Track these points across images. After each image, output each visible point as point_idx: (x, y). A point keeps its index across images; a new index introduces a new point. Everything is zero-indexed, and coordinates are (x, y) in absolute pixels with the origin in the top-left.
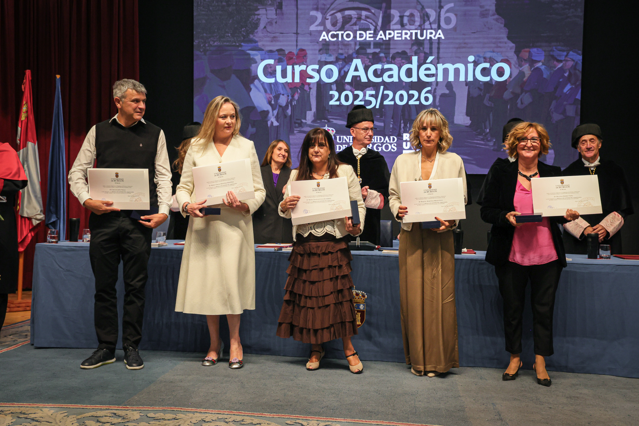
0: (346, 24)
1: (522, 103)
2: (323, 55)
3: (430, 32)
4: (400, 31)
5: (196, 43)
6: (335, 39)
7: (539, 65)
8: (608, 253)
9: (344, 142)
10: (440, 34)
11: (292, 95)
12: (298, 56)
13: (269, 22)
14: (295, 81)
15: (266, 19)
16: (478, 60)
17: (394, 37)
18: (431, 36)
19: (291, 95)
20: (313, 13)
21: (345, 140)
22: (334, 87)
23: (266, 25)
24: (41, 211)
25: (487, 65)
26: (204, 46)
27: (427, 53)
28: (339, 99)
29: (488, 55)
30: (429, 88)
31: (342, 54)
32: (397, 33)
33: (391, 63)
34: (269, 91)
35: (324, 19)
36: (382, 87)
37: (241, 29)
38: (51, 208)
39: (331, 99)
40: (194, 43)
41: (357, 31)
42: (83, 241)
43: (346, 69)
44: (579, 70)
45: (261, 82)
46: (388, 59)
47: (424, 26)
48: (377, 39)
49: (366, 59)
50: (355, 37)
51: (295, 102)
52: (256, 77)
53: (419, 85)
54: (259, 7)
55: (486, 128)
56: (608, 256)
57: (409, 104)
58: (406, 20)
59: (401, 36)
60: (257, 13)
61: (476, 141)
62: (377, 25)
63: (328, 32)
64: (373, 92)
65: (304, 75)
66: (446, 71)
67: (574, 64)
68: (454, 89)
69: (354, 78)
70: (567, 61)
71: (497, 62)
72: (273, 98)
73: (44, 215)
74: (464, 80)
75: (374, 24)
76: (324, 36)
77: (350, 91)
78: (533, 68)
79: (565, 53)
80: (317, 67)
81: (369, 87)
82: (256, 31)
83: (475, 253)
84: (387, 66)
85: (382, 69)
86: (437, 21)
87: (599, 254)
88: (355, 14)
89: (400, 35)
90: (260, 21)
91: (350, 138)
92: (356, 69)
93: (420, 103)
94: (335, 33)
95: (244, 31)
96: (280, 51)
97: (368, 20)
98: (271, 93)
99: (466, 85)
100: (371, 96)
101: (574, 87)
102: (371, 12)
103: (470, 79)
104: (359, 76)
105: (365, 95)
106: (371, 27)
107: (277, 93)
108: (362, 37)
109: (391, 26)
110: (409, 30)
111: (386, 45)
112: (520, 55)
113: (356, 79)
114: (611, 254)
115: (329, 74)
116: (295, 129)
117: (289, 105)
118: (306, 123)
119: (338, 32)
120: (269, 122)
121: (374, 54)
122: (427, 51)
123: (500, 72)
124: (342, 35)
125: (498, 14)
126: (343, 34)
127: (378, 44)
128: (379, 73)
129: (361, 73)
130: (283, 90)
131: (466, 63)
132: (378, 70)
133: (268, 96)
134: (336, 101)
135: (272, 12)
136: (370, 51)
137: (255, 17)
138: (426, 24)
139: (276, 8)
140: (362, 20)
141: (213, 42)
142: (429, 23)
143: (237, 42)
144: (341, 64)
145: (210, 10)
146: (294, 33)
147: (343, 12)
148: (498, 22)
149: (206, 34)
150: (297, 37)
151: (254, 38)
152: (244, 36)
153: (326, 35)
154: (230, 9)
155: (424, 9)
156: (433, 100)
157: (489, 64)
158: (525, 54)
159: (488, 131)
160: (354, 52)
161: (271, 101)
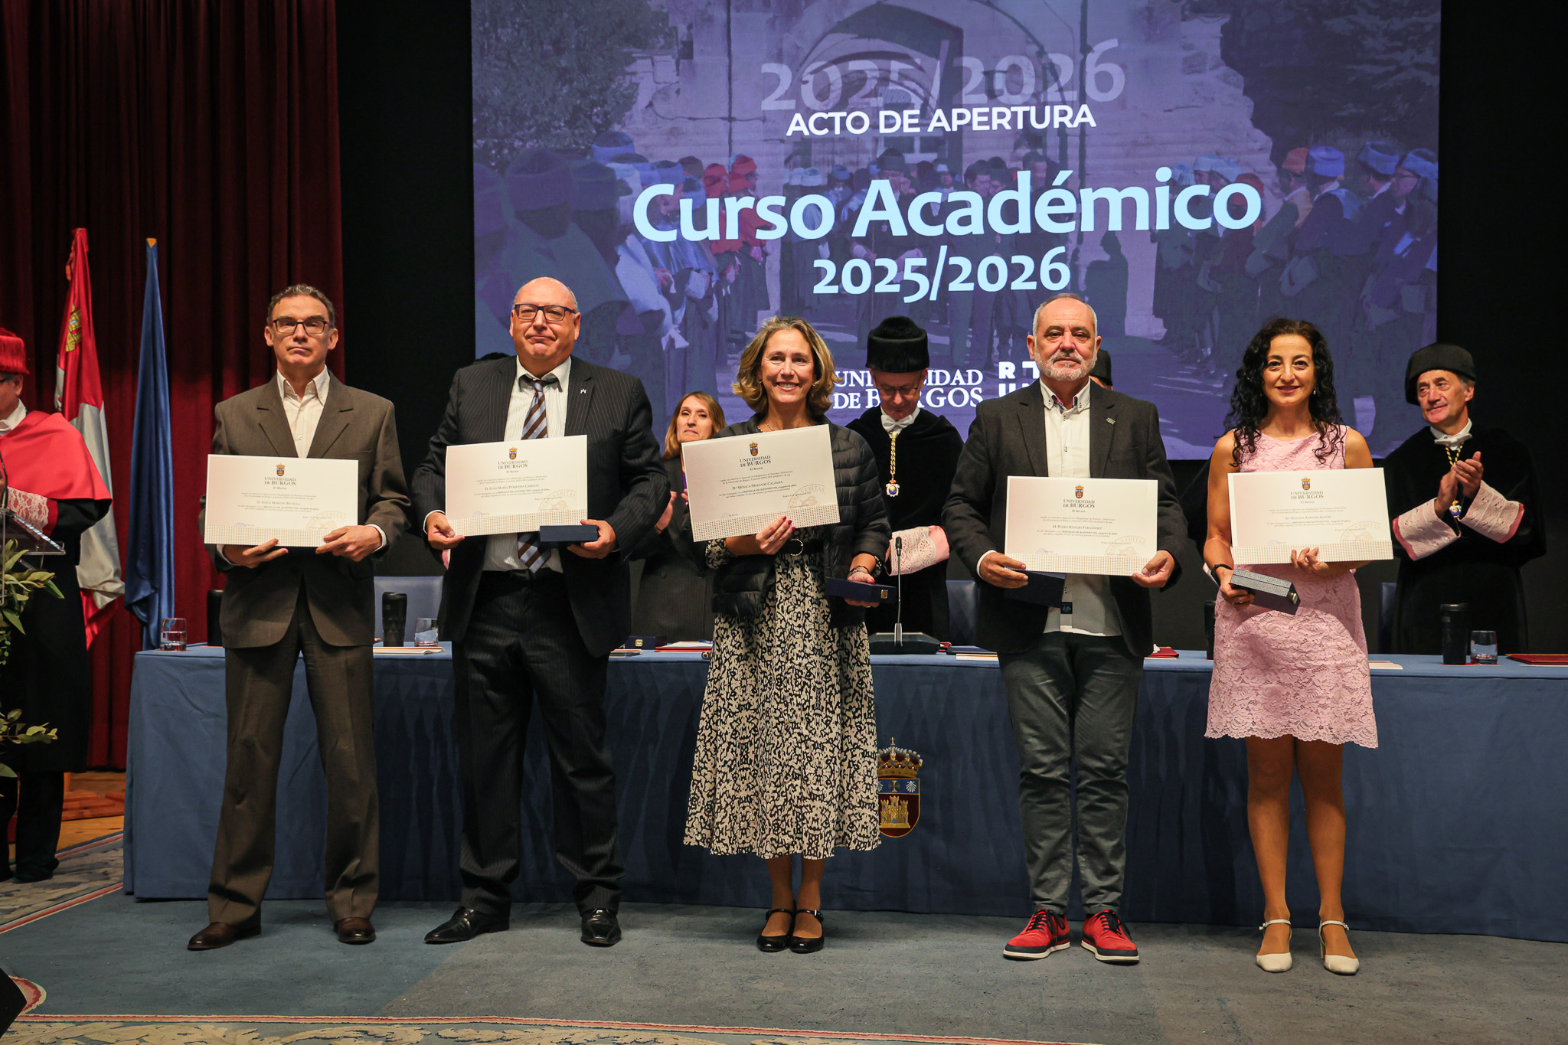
0: (851, 92)
1: (1292, 284)
2: (795, 170)
3: (1060, 111)
4: (986, 110)
5: (478, 144)
6: (826, 131)
7: (1332, 187)
9: (852, 385)
10: (1084, 115)
11: (721, 270)
12: (734, 176)
13: (659, 92)
14: (728, 237)
15: (655, 85)
16: (1181, 177)
17: (970, 124)
18: (1062, 119)
19: (717, 270)
20: (769, 68)
21: (855, 380)
22: (825, 249)
23: (653, 98)
24: (116, 573)
25: (1203, 190)
26: (499, 152)
27: (1054, 163)
28: (837, 280)
29: (1206, 165)
30: (1061, 249)
31: (843, 169)
32: (980, 114)
33: (965, 188)
34: (662, 263)
35: (798, 82)
37: (591, 111)
38: (139, 564)
39: (819, 280)
40: (475, 146)
41: (878, 109)
43: (853, 205)
44: (1430, 200)
46: (957, 178)
47: (1046, 97)
48: (930, 129)
49: (903, 179)
50: (874, 126)
51: (729, 287)
52: (631, 228)
53: (1036, 243)
54: (634, 55)
55: (1203, 346)
56: (1492, 656)
57: (1012, 288)
58: (999, 82)
59: (989, 123)
60: (628, 69)
61: (1179, 379)
62: (930, 95)
63: (807, 114)
64: (922, 262)
65: (749, 220)
66: (1102, 206)
67: (1418, 185)
68: (1123, 251)
69: (874, 225)
70: (1400, 176)
71: (1229, 183)
72: (673, 280)
73: (124, 583)
74: (1147, 228)
75: (921, 91)
76: (798, 125)
77: (864, 259)
78: (1317, 196)
79: (1397, 158)
80: (781, 201)
81: (912, 248)
82: (627, 114)
83: (1177, 656)
84: (954, 196)
85: (942, 204)
86: (1077, 83)
87: (1469, 653)
88: (875, 70)
89: (985, 119)
90: (637, 89)
92: (879, 205)
93: (1040, 284)
94: (825, 116)
95: (597, 114)
96: (689, 162)
97: (907, 83)
98: (669, 268)
99: (1153, 241)
100: (917, 270)
101: (1419, 240)
102: (913, 63)
103: (1163, 224)
104: (887, 222)
105: (901, 269)
106: (913, 101)
107: (683, 268)
108: (893, 125)
109: (963, 95)
110: (1009, 107)
111: (950, 144)
112: (1284, 165)
113: (879, 228)
114: (1499, 654)
115: (812, 217)
116: (729, 356)
117: (714, 297)
119: (831, 114)
120: (663, 339)
121: (924, 167)
122: (1053, 153)
123: (1237, 207)
124: (843, 120)
125: (1227, 65)
126: (846, 118)
127: (933, 143)
128: (935, 213)
129: (891, 213)
130: (696, 256)
131: (1151, 186)
132: (932, 206)
133: (660, 274)
134: (830, 284)
135: (666, 67)
136: (914, 158)
137: (624, 79)
138: (1049, 90)
139: (677, 56)
140: (890, 84)
141: (521, 143)
142: (1057, 88)
143: (580, 142)
144: (840, 192)
145: (513, 65)
146: (723, 119)
147: (844, 64)
148: (1229, 83)
149: (505, 122)
150: (731, 129)
151: (624, 131)
152: (597, 127)
153: (802, 122)
154: (562, 61)
155: (1046, 53)
156: (1071, 279)
157: (1208, 187)
158: (1296, 161)
159: (1209, 353)
160: (872, 163)
161: (669, 287)
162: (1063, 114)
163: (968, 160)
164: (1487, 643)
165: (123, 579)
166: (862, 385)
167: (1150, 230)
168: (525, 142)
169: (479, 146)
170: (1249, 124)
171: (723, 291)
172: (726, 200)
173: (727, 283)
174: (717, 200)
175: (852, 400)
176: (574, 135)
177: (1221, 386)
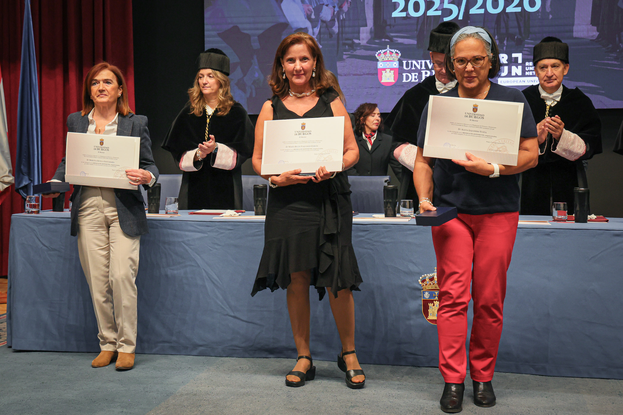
9: (413, 68)
11: (340, 4)
19: (338, 4)
21: (415, 66)
24: (10, 172)
28: (405, 9)
34: (307, 1)
38: (22, 167)
39: (395, 9)
51: (344, 14)
57: (507, 11)
61: (606, 62)
72: (313, 11)
73: (14, 177)
83: (607, 221)
91: (421, 63)
93: (523, 9)
98: (311, 4)
100: (451, 2)
105: (442, 2)
107: (319, 4)
116: (344, 53)
117: (336, 20)
118: (360, 44)
133: (306, 8)
134: (402, 11)
156: (541, 5)
161: (311, 15)
165: (13, 175)
166: (419, 68)
171: (341, 16)
173: (343, 12)
175: (413, 77)
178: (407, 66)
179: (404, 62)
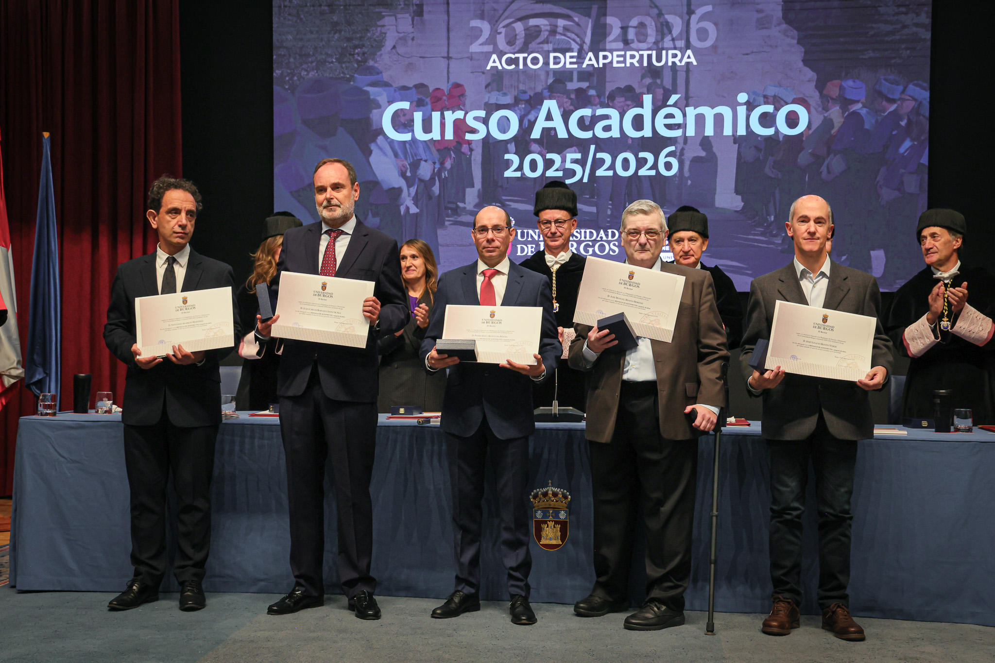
0: (530, 40)
1: (829, 172)
2: (492, 93)
3: (672, 54)
4: (622, 53)
5: (277, 73)
6: (513, 66)
7: (857, 107)
8: (969, 422)
9: (530, 239)
10: (689, 57)
11: (441, 161)
12: (451, 96)
13: (400, 39)
14: (446, 138)
15: (396, 34)
16: (754, 100)
17: (611, 62)
18: (674, 60)
19: (439, 161)
20: (475, 23)
21: (532, 236)
22: (512, 147)
23: (396, 43)
24: (18, 363)
25: (769, 108)
26: (291, 79)
27: (668, 90)
28: (520, 168)
29: (771, 91)
30: (672, 148)
31: (525, 92)
32: (618, 56)
33: (608, 106)
34: (401, 155)
35: (494, 33)
36: (593, 147)
37: (354, 51)
38: (35, 357)
39: (508, 168)
40: (274, 74)
41: (549, 52)
42: (97, 412)
43: (531, 117)
44: (924, 116)
45: (389, 140)
46: (602, 99)
47: (663, 44)
48: (584, 66)
49: (565, 100)
50: (546, 63)
51: (446, 172)
52: (381, 132)
53: (656, 143)
54: (383, 14)
55: (769, 214)
56: (969, 427)
57: (639, 174)
58: (631, 34)
59: (624, 62)
60: (379, 23)
61: (752, 237)
62: (584, 42)
63: (500, 55)
64: (578, 156)
65: (460, 127)
66: (700, 120)
67: (916, 106)
68: (714, 149)
69: (546, 131)
70: (903, 100)
71: (787, 104)
72: (408, 166)
73: (24, 370)
74: (731, 134)
75: (578, 40)
76: (494, 62)
77: (538, 154)
78: (847, 113)
79: (901, 88)
81: (571, 147)
82: (378, 53)
83: (749, 425)
84: (600, 112)
85: (592, 116)
86: (684, 36)
87: (953, 424)
88: (547, 25)
89: (622, 59)
90: (385, 37)
92: (549, 117)
93: (658, 172)
94: (513, 56)
95: (358, 54)
96: (421, 87)
97: (569, 34)
98: (406, 159)
99: (735, 143)
100: (575, 161)
101: (916, 143)
102: (573, 21)
104: (555, 129)
105: (564, 161)
106: (573, 46)
107: (415, 158)
108: (559, 63)
109: (607, 43)
110: (638, 51)
111: (598, 75)
112: (825, 92)
113: (548, 133)
115: (503, 125)
116: (447, 219)
117: (437, 178)
118: (465, 208)
119: (517, 55)
120: (402, 207)
121: (580, 92)
122: (668, 84)
123: (793, 119)
124: (525, 59)
125: (786, 23)
126: (527, 57)
127: (584, 75)
128: (587, 123)
129: (558, 123)
130: (425, 152)
131: (734, 106)
132: (585, 118)
133: (400, 163)
134: (516, 170)
135: (405, 22)
136: (573, 85)
137: (377, 30)
138: (665, 40)
139: (412, 14)
140: (557, 35)
141: (306, 73)
142: (671, 39)
143: (346, 72)
144: (523, 108)
145: (301, 19)
146: (444, 57)
147: (526, 21)
148: (787, 36)
149: (295, 58)
150: (449, 64)
151: (376, 65)
152: (358, 62)
153: (497, 60)
154: (334, 17)
155: (663, 15)
156: (679, 168)
157: (773, 106)
158: (833, 89)
159: (772, 219)
160: (545, 89)
161: (406, 172)
162: (675, 56)
163: (610, 87)
164: (965, 417)
165: (23, 367)
166: (537, 239)
167: (733, 135)
168: (308, 72)
169: (277, 74)
170: (801, 64)
171: (443, 174)
172: (445, 112)
173: (445, 169)
174: (439, 113)
175: (530, 249)
176: (342, 67)
177: (780, 242)
178: (522, 235)
179: (519, 232)
